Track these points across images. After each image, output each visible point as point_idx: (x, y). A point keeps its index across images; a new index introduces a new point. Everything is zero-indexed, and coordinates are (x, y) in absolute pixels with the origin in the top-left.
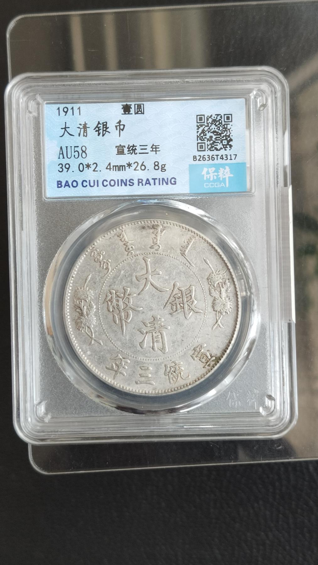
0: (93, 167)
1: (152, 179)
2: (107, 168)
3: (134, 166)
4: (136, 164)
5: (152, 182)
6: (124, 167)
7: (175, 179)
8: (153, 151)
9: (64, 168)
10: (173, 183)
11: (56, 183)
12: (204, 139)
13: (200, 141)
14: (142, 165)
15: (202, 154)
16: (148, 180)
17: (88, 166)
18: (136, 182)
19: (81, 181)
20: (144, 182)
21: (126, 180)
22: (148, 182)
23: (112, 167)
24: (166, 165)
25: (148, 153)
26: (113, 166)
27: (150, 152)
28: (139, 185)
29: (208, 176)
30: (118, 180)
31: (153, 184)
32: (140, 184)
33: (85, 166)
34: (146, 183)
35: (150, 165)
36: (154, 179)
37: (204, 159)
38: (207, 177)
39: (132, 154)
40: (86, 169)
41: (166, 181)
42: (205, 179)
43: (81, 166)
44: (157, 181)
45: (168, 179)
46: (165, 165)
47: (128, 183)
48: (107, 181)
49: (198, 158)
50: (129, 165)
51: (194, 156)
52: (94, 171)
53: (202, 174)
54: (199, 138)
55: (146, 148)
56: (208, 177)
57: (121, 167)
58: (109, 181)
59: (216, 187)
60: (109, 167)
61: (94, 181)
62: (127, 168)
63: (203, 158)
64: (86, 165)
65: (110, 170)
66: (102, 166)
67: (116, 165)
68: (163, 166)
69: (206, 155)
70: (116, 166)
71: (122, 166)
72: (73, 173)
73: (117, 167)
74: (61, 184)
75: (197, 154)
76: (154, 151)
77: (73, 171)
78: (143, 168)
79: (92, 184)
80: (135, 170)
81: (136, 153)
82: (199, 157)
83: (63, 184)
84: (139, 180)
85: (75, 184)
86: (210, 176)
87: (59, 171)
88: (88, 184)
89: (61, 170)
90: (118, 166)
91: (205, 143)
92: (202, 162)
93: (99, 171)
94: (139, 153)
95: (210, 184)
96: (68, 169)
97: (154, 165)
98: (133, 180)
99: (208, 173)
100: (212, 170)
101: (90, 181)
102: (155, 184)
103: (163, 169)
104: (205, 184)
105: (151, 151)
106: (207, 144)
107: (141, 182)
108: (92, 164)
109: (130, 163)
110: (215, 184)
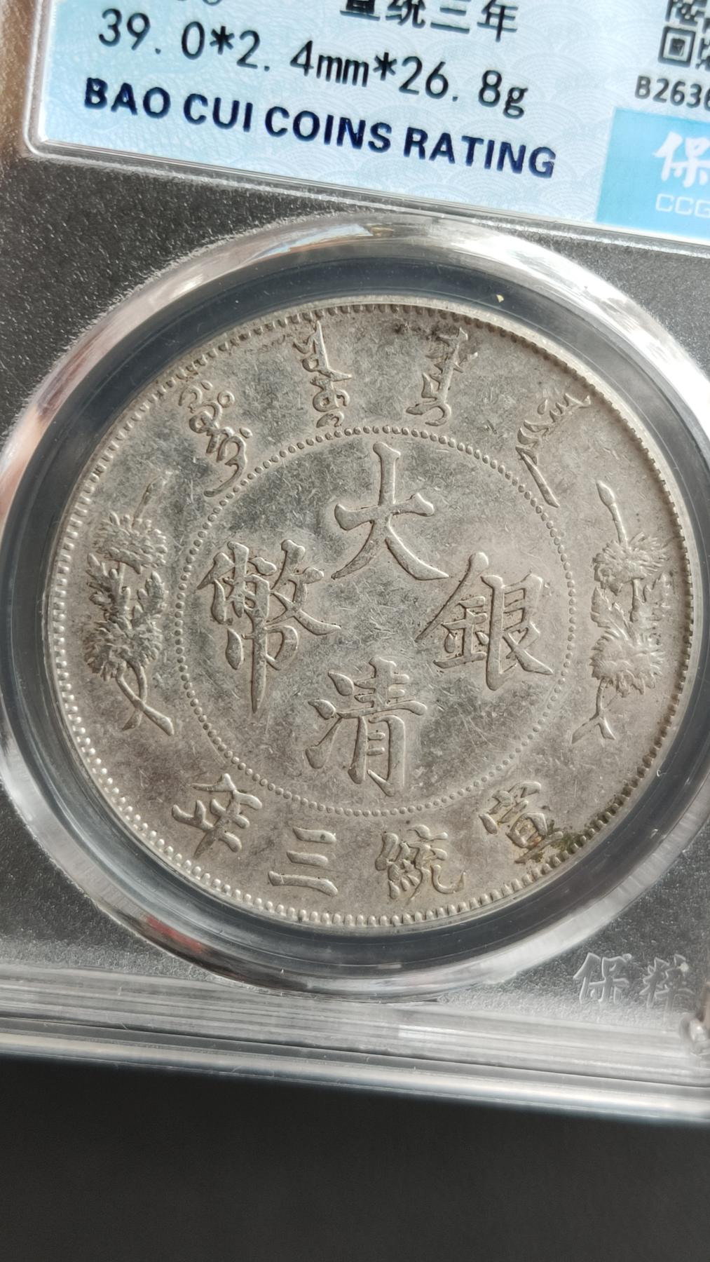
0: (240, 46)
1: (465, 138)
2: (294, 61)
3: (402, 72)
4: (412, 66)
5: (460, 148)
6: (361, 70)
7: (553, 155)
8: (487, 24)
9: (123, 28)
10: (540, 168)
11: (83, 87)
12: (692, 17)
13: (675, 22)
14: (435, 74)
15: (674, 73)
16: (446, 138)
17: (222, 38)
18: (398, 138)
19: (186, 95)
20: (429, 146)
21: (362, 124)
22: (444, 148)
23: (314, 61)
24: (526, 94)
25: (466, 31)
26: (321, 58)
27: (474, 28)
28: (407, 151)
29: (679, 166)
30: (330, 120)
31: (465, 159)
32: (415, 150)
33: (209, 38)
34: (437, 151)
35: (465, 80)
36: (472, 142)
37: (678, 97)
38: (673, 170)
39: (403, 20)
40: (210, 50)
41: (516, 156)
42: (665, 174)
43: (194, 33)
44: (481, 151)
45: (523, 149)
46: (522, 92)
47: (367, 136)
48: (285, 113)
49: (656, 87)
50: (385, 65)
51: (641, 78)
52: (242, 61)
53: (660, 153)
54: (674, 10)
55: (462, 8)
56: (678, 173)
57: (351, 69)
58: (293, 114)
59: (696, 214)
60: (304, 58)
61: (236, 105)
62: (374, 76)
63: (675, 92)
64: (214, 33)
65: (306, 72)
66: (278, 50)
67: (334, 56)
68: (516, 95)
69: (689, 84)
70: (330, 60)
71: (357, 65)
72: (155, 56)
73: (335, 66)
74: (101, 94)
75: (657, 70)
76: (493, 27)
77: (158, 51)
78: (437, 85)
79: (225, 116)
80: (404, 87)
81: (419, 21)
82: (661, 86)
83: (111, 95)
84: (411, 131)
85: (157, 102)
86: (685, 171)
87: (101, 37)
88: (208, 111)
89: (110, 35)
90: (339, 61)
91: (694, 34)
92: (667, 108)
93: (260, 69)
94: (434, 25)
96: (139, 36)
97: (480, 85)
98: (388, 128)
99: (680, 154)
100: (696, 147)
101: (218, 101)
102: (470, 158)
103: (514, 104)
104: (660, 196)
105: (480, 24)
106: (703, 40)
107: (420, 144)
108: (237, 34)
109: (390, 58)
110: (700, 202)
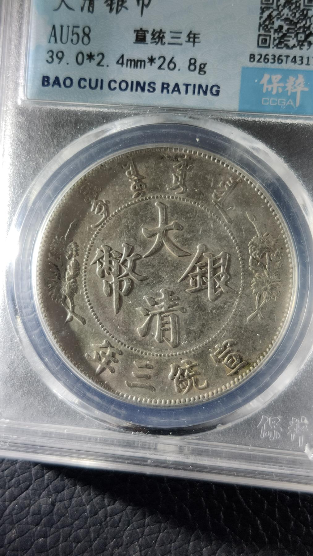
0: (97, 59)
1: (184, 84)
2: (118, 62)
3: (158, 62)
4: (162, 60)
5: (182, 88)
6: (143, 63)
7: (219, 87)
8: (189, 41)
9: (55, 57)
10: (214, 92)
11: (41, 79)
12: (269, 30)
13: (262, 32)
14: (171, 61)
15: (264, 51)
16: (177, 85)
17: (91, 57)
18: (158, 87)
19: (78, 78)
20: (171, 89)
21: (144, 83)
22: (176, 89)
23: (125, 62)
24: (206, 66)
25: (181, 44)
26: (127, 60)
27: (184, 43)
28: (162, 91)
29: (270, 87)
30: (132, 82)
31: (185, 93)
32: (165, 91)
33: (86, 57)
34: (174, 90)
35: (182, 62)
36: (187, 85)
37: (266, 60)
38: (267, 89)
39: (157, 43)
40: (86, 61)
41: (204, 89)
42: (264, 91)
43: (80, 56)
44: (190, 89)
45: (207, 86)
46: (205, 65)
47: (147, 87)
48: (115, 82)
49: (257, 57)
50: (152, 60)
51: (251, 55)
52: (99, 64)
53: (261, 83)
54: (261, 28)
55: (179, 36)
56: (270, 90)
57: (139, 63)
58: (118, 82)
59: (279, 104)
60: (121, 61)
61: (97, 80)
62: (148, 65)
63: (265, 58)
64: (87, 55)
65: (122, 66)
66: (111, 59)
67: (132, 59)
68: (202, 66)
69: (270, 55)
70: (131, 61)
71: (141, 61)
72: (67, 66)
73: (133, 63)
74: (48, 81)
75: (257, 51)
76: (191, 42)
77: (68, 64)
78: (172, 66)
79: (93, 85)
80: (160, 68)
81: (163, 43)
82: (259, 57)
83: (51, 81)
84: (163, 84)
85: (68, 82)
86: (272, 88)
87: (47, 61)
88: (87, 84)
89: (50, 60)
90: (134, 60)
91: (270, 36)
92: (262, 65)
93: (105, 67)
94: (169, 44)
95: (272, 99)
96: (60, 59)
97: (188, 64)
98: (154, 83)
99: (270, 82)
100: (276, 79)
101: (90, 80)
102: (187, 92)
103: (202, 69)
104: (263, 99)
105: (186, 41)
106: (274, 38)
107: (167, 88)
108: (96, 55)
109: (153, 58)
110: (279, 100)
